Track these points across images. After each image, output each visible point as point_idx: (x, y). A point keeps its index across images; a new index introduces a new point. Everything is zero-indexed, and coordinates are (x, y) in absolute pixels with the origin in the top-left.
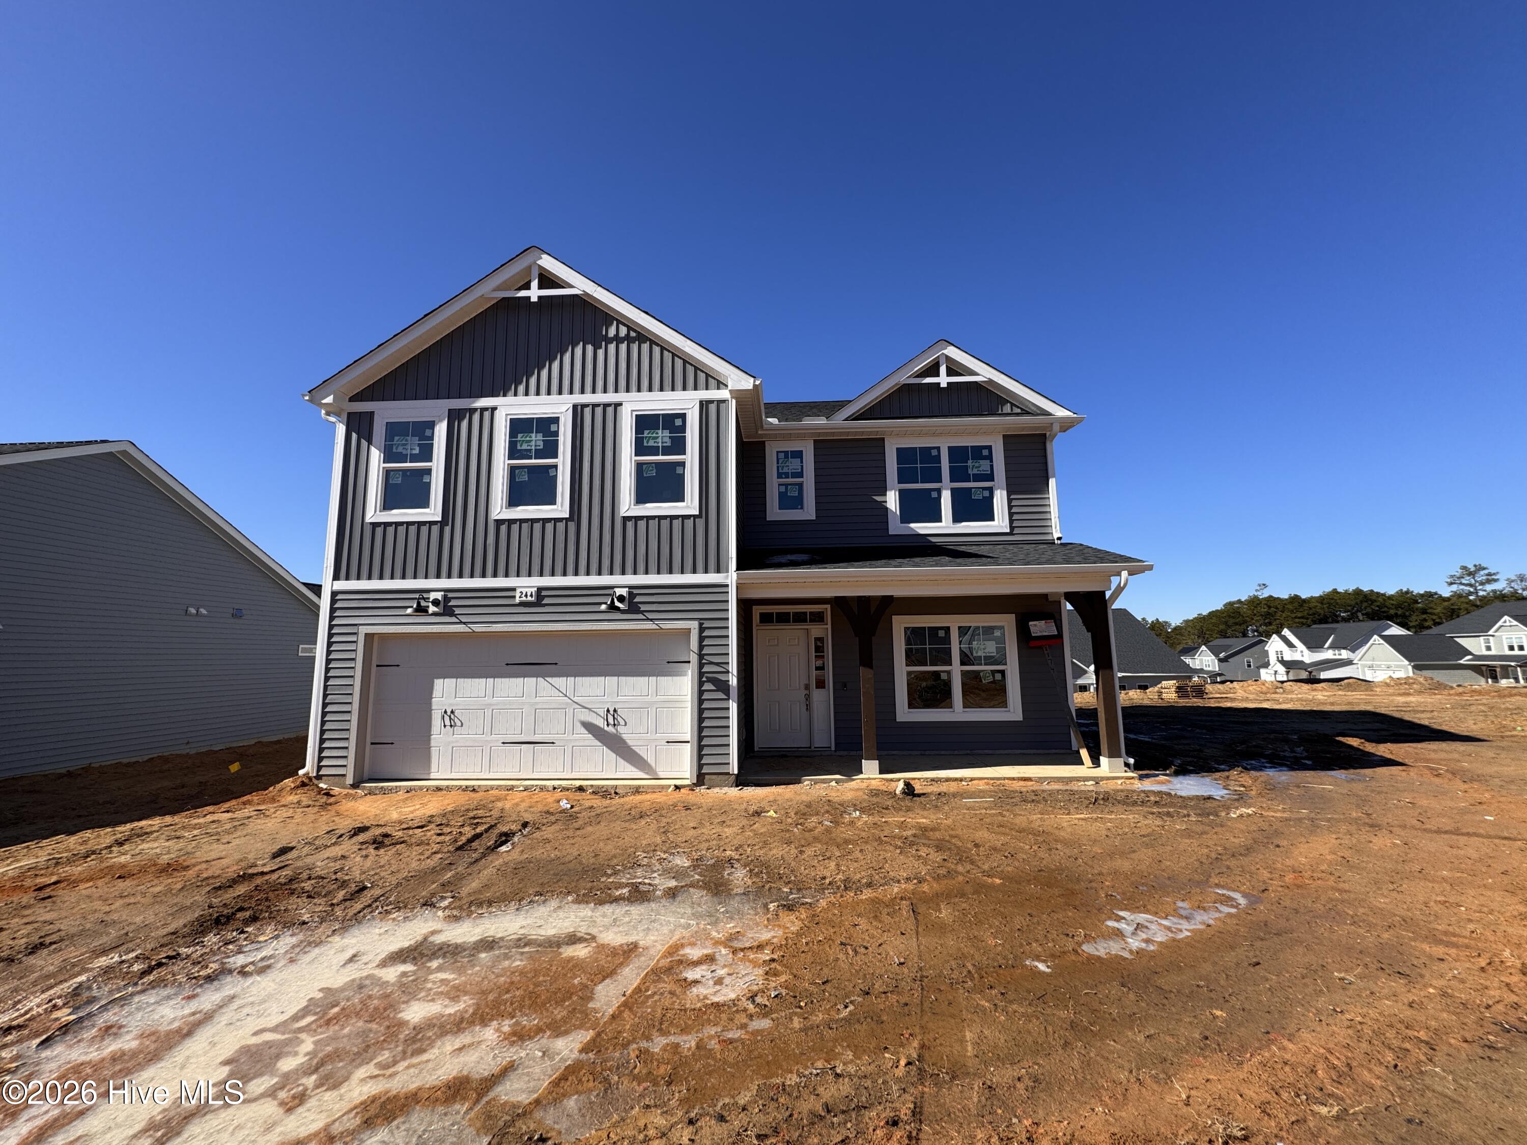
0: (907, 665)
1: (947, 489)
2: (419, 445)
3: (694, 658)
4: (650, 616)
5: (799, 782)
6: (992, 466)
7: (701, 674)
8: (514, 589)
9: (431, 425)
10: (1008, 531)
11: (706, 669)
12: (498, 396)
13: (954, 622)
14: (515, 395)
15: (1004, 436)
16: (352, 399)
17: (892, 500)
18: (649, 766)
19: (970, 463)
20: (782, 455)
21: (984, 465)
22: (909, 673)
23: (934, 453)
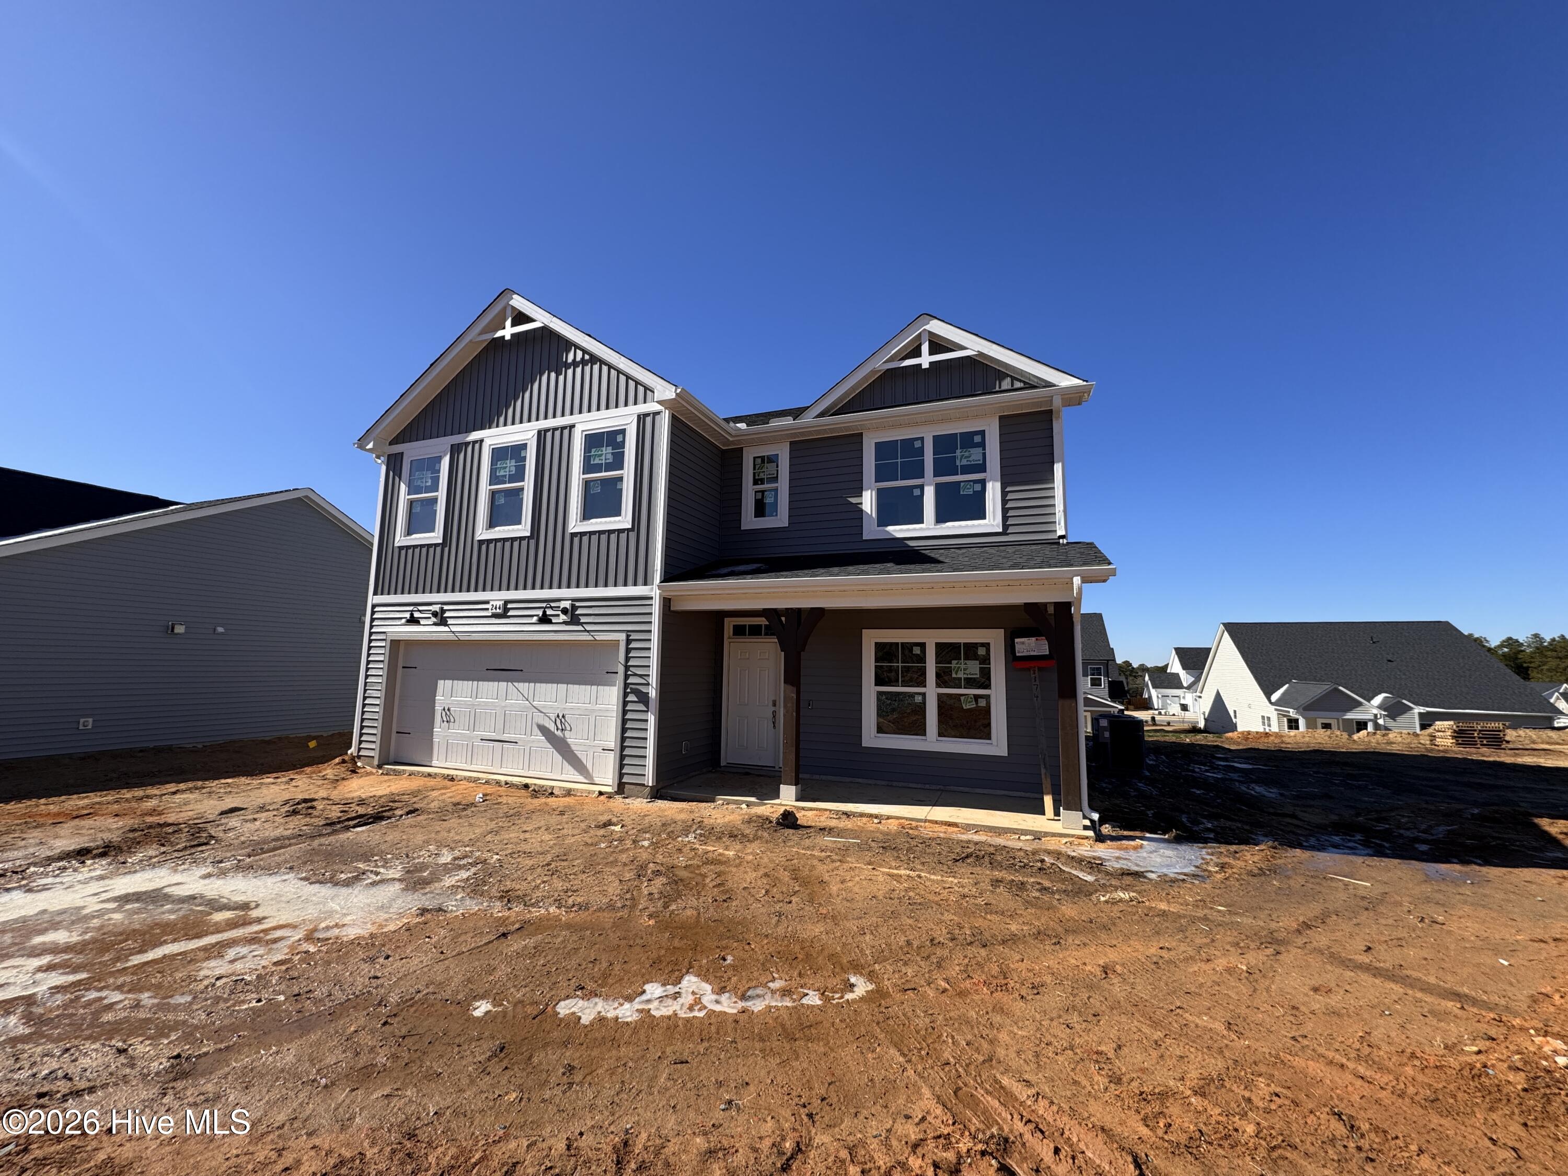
0: (876, 685)
1: (930, 485)
2: (432, 478)
3: (621, 669)
4: (588, 628)
5: (713, 801)
6: (984, 455)
7: (626, 685)
8: (487, 602)
9: (439, 459)
10: (1001, 530)
11: (631, 680)
12: (485, 429)
13: (931, 638)
14: (497, 426)
15: (1001, 418)
16: (390, 444)
17: (868, 502)
18: (587, 771)
19: (958, 453)
20: (759, 461)
21: (975, 455)
22: (880, 694)
23: (917, 444)
